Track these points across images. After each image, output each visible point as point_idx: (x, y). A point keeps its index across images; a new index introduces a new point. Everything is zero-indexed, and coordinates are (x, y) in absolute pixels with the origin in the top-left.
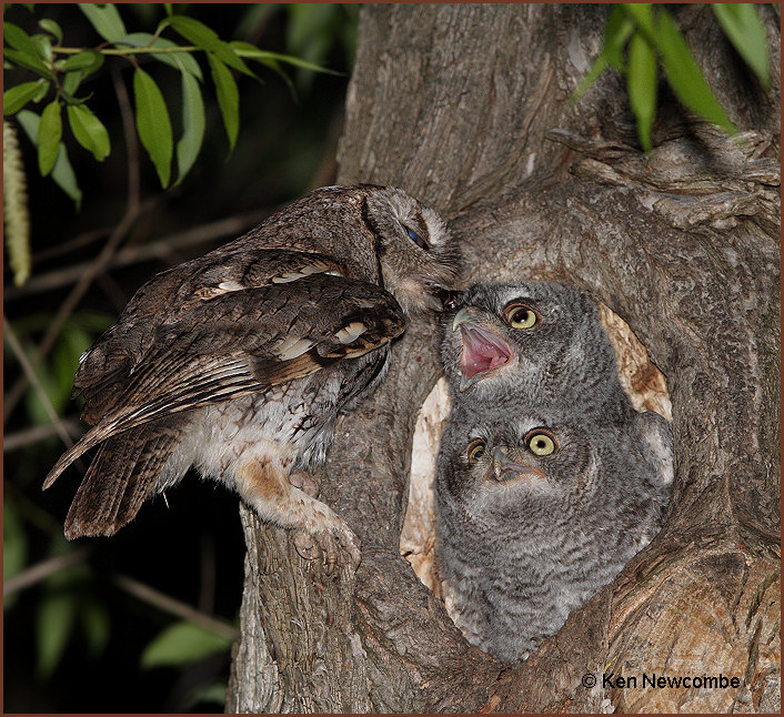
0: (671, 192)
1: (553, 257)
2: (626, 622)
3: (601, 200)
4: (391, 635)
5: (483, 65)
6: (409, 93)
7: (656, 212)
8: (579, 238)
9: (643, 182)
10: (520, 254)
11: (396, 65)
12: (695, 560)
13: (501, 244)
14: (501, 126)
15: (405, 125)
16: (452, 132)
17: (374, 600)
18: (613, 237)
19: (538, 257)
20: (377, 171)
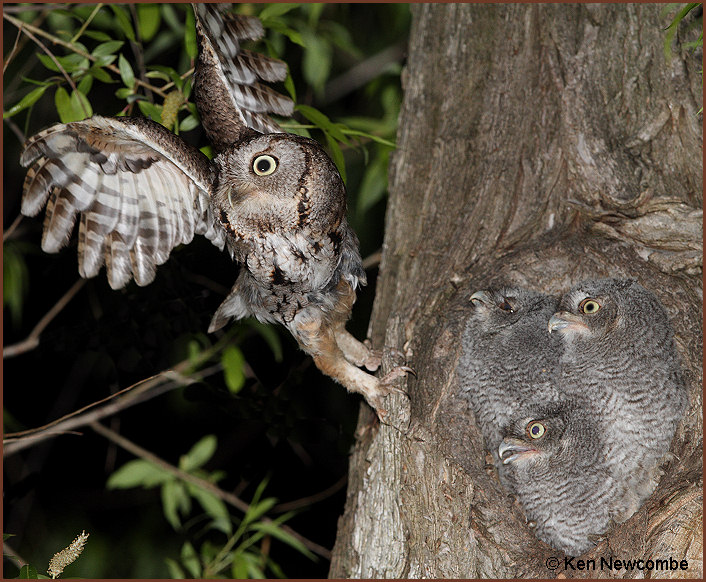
0: (653, 247)
2: (653, 533)
3: (610, 251)
4: (490, 530)
5: (515, 153)
6: (458, 166)
7: (650, 262)
8: (595, 274)
9: (634, 239)
10: (554, 282)
11: (448, 147)
12: (698, 493)
13: (542, 275)
14: (528, 194)
15: (457, 188)
16: (496, 195)
17: (480, 508)
19: (566, 284)
20: (438, 215)
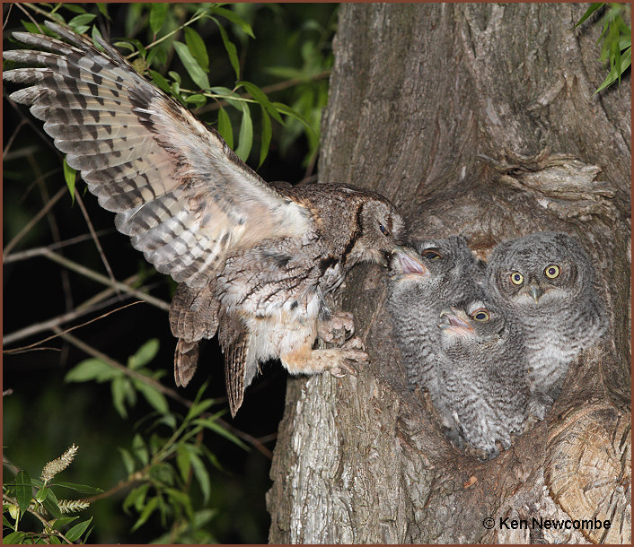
0: (551, 197)
1: (486, 228)
2: (551, 443)
3: (515, 199)
4: (413, 438)
5: (432, 113)
6: (383, 124)
7: (549, 210)
8: (502, 219)
9: (535, 190)
10: (466, 225)
11: (374, 107)
12: (590, 410)
13: (456, 219)
14: (443, 149)
15: (382, 142)
16: (416, 149)
17: (404, 419)
18: (523, 221)
19: (477, 227)
20: (366, 166)
